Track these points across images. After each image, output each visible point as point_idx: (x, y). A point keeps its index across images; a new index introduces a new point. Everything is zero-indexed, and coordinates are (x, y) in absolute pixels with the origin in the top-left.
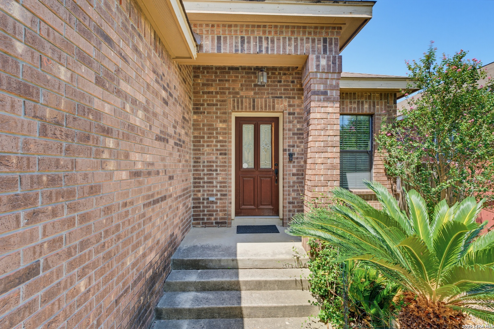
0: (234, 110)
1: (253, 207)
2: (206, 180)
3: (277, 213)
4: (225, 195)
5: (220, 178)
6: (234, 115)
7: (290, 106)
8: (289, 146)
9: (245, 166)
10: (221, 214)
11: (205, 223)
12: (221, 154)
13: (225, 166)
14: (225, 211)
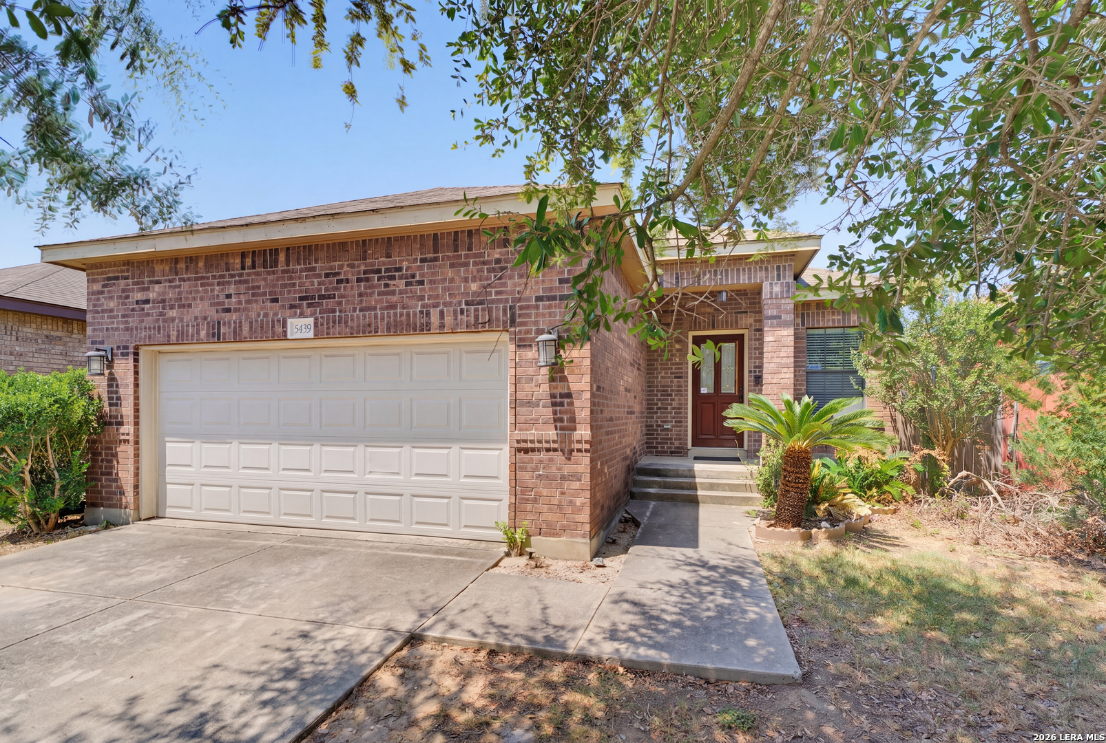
0: (691, 329)
1: (712, 437)
2: (660, 405)
3: (741, 446)
4: (681, 422)
5: (675, 404)
6: (691, 334)
7: (755, 321)
8: (755, 367)
9: (704, 390)
10: (677, 443)
11: (661, 452)
12: (676, 377)
13: (681, 391)
14: (680, 439)
